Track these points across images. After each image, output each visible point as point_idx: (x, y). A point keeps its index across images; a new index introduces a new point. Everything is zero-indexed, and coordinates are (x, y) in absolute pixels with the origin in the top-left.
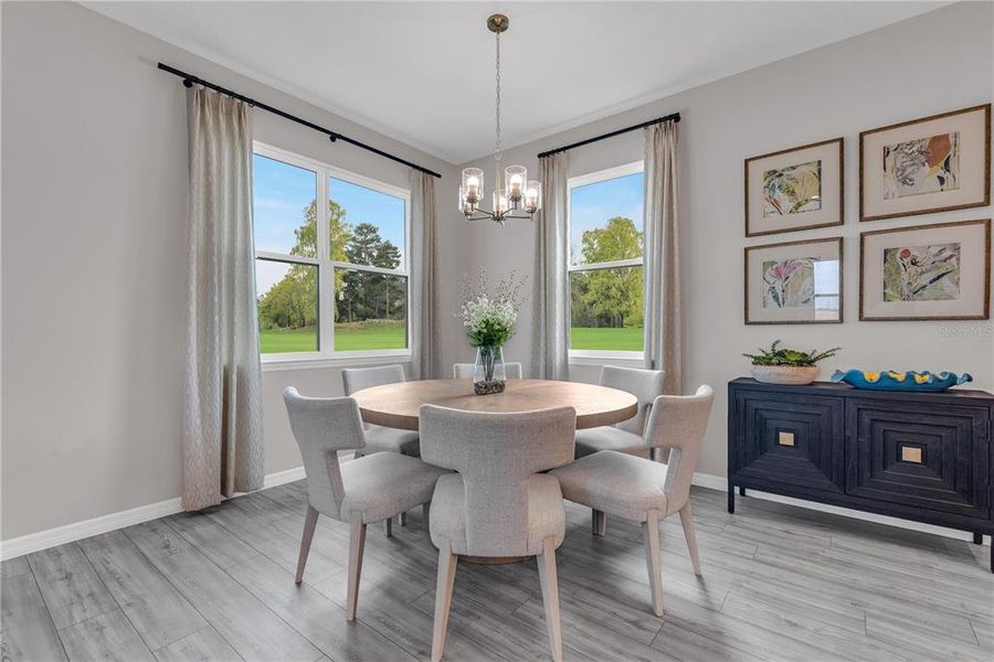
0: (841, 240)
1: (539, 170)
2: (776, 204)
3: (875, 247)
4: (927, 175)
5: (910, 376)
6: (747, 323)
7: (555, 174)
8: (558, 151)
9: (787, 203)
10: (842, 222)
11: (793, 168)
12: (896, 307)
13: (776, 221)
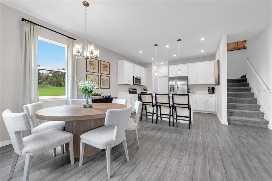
3: (102, 77)
4: (105, 69)
10: (98, 73)
13: (91, 70)
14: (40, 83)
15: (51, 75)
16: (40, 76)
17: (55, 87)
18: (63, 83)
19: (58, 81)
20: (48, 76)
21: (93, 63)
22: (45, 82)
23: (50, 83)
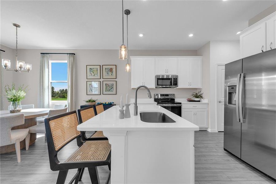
0: (100, 81)
1: (41, 57)
2: (91, 74)
3: (105, 83)
4: (110, 73)
5: (106, 103)
6: (87, 95)
7: (45, 59)
8: (46, 53)
9: (93, 75)
10: (100, 79)
11: (94, 68)
12: (107, 93)
13: (91, 77)
14: (52, 96)
15: (60, 92)
16: (53, 92)
17: (62, 98)
18: (66, 96)
19: (64, 95)
20: (58, 93)
21: (94, 69)
22: (56, 96)
23: (59, 96)
